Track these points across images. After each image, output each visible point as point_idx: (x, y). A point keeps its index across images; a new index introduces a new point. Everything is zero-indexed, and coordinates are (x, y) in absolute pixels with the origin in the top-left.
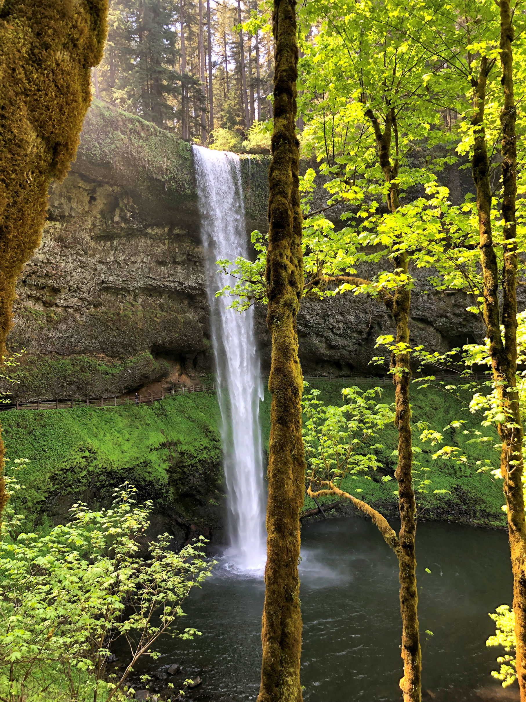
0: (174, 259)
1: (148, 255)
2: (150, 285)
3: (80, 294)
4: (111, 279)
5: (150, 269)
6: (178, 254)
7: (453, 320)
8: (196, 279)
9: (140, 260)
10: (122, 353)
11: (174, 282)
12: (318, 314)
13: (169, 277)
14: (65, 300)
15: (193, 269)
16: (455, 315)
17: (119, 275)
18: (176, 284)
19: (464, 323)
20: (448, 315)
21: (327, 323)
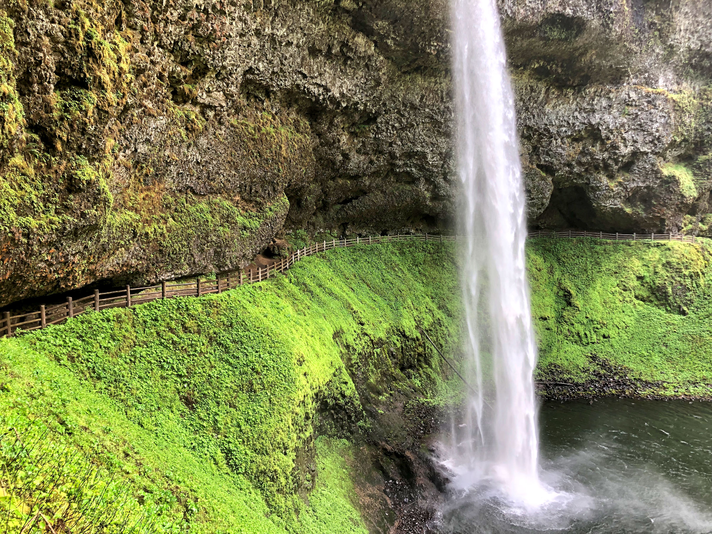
0: (330, 48)
1: (305, 35)
2: (298, 86)
3: (228, 85)
4: (261, 66)
5: (303, 59)
6: (335, 42)
7: (575, 170)
8: (341, 86)
9: (295, 42)
10: (260, 196)
11: (319, 86)
12: (441, 153)
13: (316, 77)
14: (209, 92)
15: (341, 71)
16: (580, 163)
17: (271, 62)
18: (321, 90)
19: (583, 174)
20: (574, 163)
21: (446, 166)
